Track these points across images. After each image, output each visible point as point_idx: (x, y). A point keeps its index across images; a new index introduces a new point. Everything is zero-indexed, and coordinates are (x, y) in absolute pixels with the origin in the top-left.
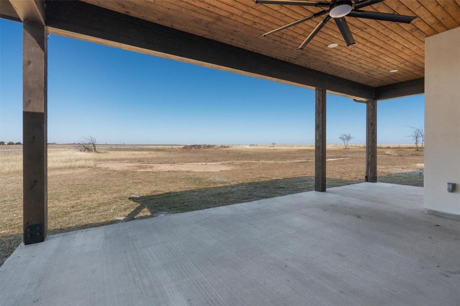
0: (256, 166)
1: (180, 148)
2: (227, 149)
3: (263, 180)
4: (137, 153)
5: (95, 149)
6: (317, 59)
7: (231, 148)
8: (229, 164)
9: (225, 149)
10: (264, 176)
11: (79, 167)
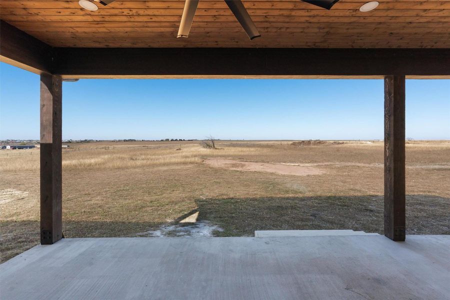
0: (360, 172)
1: (288, 145)
2: (340, 146)
3: (352, 193)
4: (245, 149)
5: (214, 146)
6: (361, 34)
7: (345, 145)
8: (326, 166)
9: (337, 146)
10: (358, 187)
11: (190, 163)
